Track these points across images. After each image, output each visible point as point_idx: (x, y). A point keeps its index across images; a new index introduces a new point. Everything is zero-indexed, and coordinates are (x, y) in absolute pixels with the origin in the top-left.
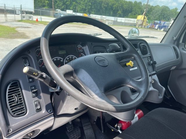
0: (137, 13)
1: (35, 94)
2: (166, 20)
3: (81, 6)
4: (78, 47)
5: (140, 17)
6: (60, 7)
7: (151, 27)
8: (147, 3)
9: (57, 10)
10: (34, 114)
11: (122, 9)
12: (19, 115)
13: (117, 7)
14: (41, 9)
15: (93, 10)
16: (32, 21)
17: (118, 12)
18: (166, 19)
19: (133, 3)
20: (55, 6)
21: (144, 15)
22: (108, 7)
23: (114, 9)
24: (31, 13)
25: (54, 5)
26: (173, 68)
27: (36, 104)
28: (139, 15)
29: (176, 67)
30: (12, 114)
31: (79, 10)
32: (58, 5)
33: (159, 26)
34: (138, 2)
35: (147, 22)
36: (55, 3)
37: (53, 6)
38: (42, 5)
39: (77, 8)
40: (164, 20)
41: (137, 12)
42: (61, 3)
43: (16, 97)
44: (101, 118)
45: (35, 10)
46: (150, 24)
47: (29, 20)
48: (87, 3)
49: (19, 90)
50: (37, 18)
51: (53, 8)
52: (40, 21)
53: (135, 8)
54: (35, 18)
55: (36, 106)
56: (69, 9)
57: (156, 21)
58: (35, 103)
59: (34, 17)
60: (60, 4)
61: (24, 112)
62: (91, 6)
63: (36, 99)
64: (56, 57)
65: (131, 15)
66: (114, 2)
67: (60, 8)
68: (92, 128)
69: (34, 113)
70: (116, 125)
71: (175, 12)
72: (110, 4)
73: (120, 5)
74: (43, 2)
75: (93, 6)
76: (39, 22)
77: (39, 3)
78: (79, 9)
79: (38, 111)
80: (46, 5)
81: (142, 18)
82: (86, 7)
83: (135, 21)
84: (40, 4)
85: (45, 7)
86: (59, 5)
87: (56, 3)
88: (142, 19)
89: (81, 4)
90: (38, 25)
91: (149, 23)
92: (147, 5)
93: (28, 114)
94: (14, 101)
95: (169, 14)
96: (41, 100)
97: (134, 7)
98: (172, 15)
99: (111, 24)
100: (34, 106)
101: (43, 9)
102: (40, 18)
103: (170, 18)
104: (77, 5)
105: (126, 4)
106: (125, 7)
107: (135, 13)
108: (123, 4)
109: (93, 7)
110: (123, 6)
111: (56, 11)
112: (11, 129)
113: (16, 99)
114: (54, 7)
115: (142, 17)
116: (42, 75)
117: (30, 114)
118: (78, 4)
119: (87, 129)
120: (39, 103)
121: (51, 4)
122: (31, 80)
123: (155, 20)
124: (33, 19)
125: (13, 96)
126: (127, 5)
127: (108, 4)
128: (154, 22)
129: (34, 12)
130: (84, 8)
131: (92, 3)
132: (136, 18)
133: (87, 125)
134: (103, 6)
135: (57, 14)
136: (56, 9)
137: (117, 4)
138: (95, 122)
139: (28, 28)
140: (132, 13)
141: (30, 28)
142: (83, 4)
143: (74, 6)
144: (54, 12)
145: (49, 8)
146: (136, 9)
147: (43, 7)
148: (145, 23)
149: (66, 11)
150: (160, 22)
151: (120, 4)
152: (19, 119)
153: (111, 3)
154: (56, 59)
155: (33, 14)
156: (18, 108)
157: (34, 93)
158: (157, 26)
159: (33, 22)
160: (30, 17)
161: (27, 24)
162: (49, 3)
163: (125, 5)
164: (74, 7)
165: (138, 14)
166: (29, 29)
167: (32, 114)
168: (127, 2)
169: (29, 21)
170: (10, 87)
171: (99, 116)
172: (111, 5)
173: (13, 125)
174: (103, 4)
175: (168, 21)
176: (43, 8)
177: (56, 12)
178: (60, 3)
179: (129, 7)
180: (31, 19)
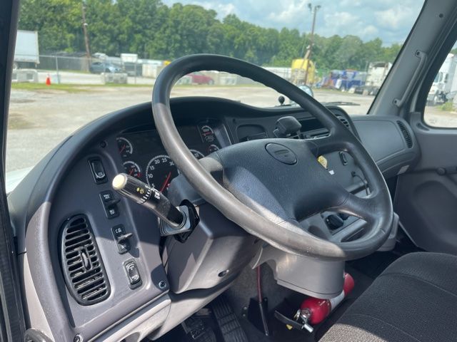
0: (289, 55)
1: (125, 246)
2: (358, 68)
3: (157, 43)
4: (205, 131)
5: (300, 64)
6: (104, 47)
7: (326, 84)
8: (311, 32)
9: (97, 54)
10: (128, 295)
11: (254, 47)
12: (93, 300)
13: (242, 41)
14: (58, 55)
15: (186, 51)
16: (36, 83)
17: (248, 55)
18: (356, 66)
19: (280, 31)
20: (91, 46)
21: (308, 58)
22: (221, 42)
23: (236, 47)
24: (31, 65)
25: (90, 42)
26: (404, 169)
27: (130, 270)
28: (295, 58)
29: (408, 166)
30: (78, 297)
31: (151, 53)
32: (97, 43)
33: (343, 82)
34: (290, 30)
35: (316, 74)
36: (92, 38)
37: (87, 46)
38: (57, 45)
39: (146, 48)
40: (352, 69)
41: (290, 53)
42: (105, 37)
43: (83, 254)
44: (260, 300)
45: (40, 57)
46: (324, 78)
47: (28, 82)
48: (169, 37)
49: (88, 236)
50: (47, 77)
51: (88, 50)
52: (57, 83)
53: (284, 44)
54: (42, 76)
55: (131, 273)
56: (128, 52)
57: (335, 71)
58: (128, 267)
59: (39, 74)
60: (104, 41)
61: (105, 292)
62: (181, 42)
63: (129, 257)
64: (159, 156)
65: (278, 59)
66: (234, 30)
67: (105, 50)
68: (241, 329)
69: (127, 292)
70: (298, 313)
71: (377, 50)
72: (226, 36)
73: (250, 38)
74: (61, 38)
75: (187, 41)
76: (53, 87)
77: (50, 40)
78: (151, 51)
79: (135, 286)
80: (69, 43)
81: (303, 65)
82: (168, 44)
83: (287, 73)
84: (54, 43)
85: (67, 50)
86: (101, 44)
87: (93, 40)
88: (305, 67)
89: (156, 39)
90: (52, 93)
91: (321, 76)
92: (312, 35)
93: (114, 296)
94: (80, 265)
95: (362, 54)
96: (139, 258)
97: (282, 40)
98: (370, 55)
99: (233, 82)
100: (126, 274)
101: (61, 55)
102: (55, 76)
103: (367, 62)
104: (147, 41)
105: (262, 35)
106: (262, 41)
107: (286, 55)
108: (257, 35)
109: (185, 45)
110: (256, 39)
111: (94, 57)
112: (80, 336)
113: (85, 259)
114: (90, 48)
115: (303, 63)
116: (153, 193)
117: (118, 296)
118: (148, 39)
119: (230, 332)
120: (135, 266)
121: (82, 41)
122: (112, 212)
123: (332, 69)
124: (36, 80)
125: (76, 253)
126: (265, 37)
127: (220, 36)
128: (332, 73)
129: (38, 62)
130: (164, 47)
131: (181, 35)
132: (289, 65)
133: (228, 322)
134: (210, 41)
135: (97, 63)
136: (94, 53)
137: (242, 36)
138: (244, 312)
139: (26, 101)
140: (279, 54)
141: (32, 101)
142: (162, 39)
143: (138, 45)
144: (90, 59)
145: (78, 51)
146: (287, 45)
147: (60, 49)
148: (312, 76)
149: (119, 56)
150: (345, 73)
151: (249, 35)
152: (95, 310)
153: (227, 34)
154: (160, 159)
155: (36, 66)
156: (89, 282)
157: (122, 242)
158: (339, 81)
159: (38, 87)
160: (30, 76)
161: (21, 93)
162: (76, 39)
163: (261, 38)
164: (140, 47)
165: (292, 56)
166: (28, 104)
167: (123, 295)
168: (264, 30)
169: (28, 86)
170: (68, 232)
171: (254, 295)
172: (229, 38)
173: (83, 326)
174: (209, 37)
175: (361, 70)
176: (61, 52)
177: (96, 60)
178: (105, 39)
179: (271, 42)
180: (31, 78)
